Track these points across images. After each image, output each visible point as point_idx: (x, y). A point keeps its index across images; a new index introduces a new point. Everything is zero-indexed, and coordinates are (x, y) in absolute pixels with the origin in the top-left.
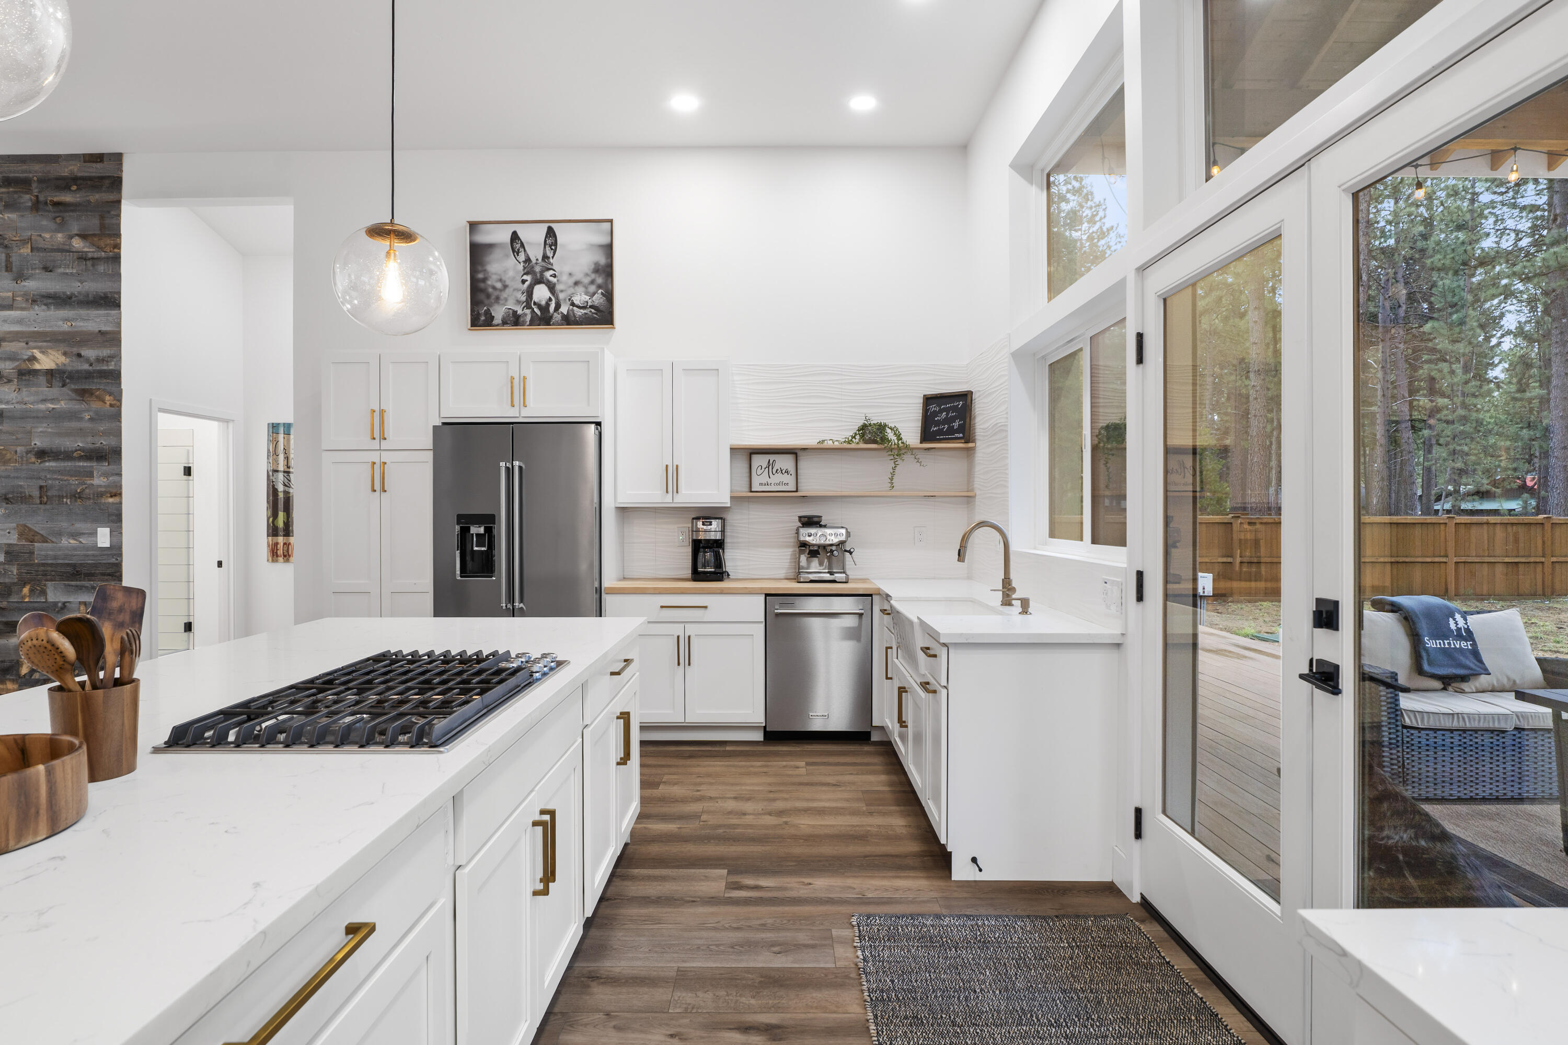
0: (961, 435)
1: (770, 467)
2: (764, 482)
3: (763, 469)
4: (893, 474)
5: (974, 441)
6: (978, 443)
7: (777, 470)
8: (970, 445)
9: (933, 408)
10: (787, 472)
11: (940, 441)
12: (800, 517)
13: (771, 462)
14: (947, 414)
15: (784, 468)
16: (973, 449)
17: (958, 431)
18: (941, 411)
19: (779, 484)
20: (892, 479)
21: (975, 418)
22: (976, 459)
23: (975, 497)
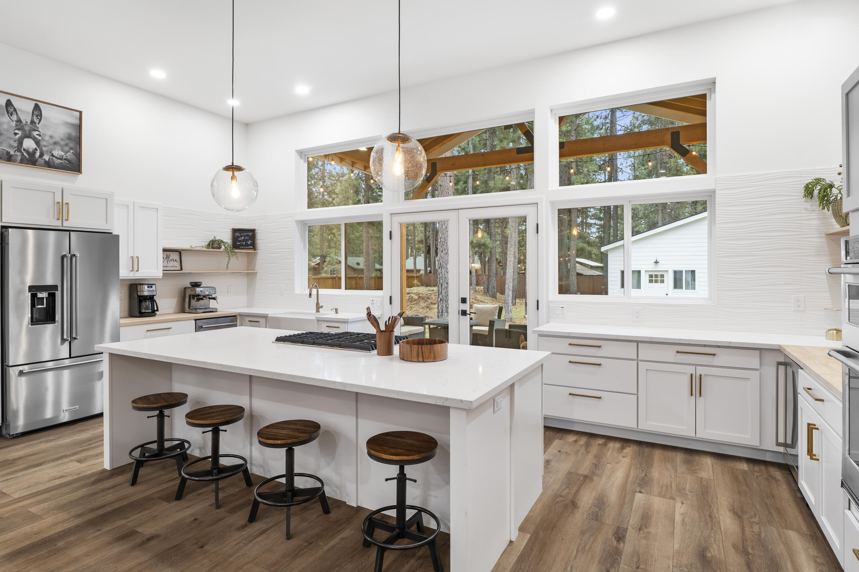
0: (252, 247)
1: (168, 258)
2: (165, 265)
3: (164, 259)
4: (228, 263)
5: (257, 250)
7: (171, 260)
8: (256, 251)
9: (237, 234)
10: (176, 261)
11: (242, 249)
12: (190, 283)
13: (168, 255)
14: (245, 238)
15: (174, 259)
16: (256, 253)
17: (250, 245)
18: (241, 236)
19: (172, 267)
20: (227, 265)
21: (257, 240)
22: (257, 257)
23: (257, 273)
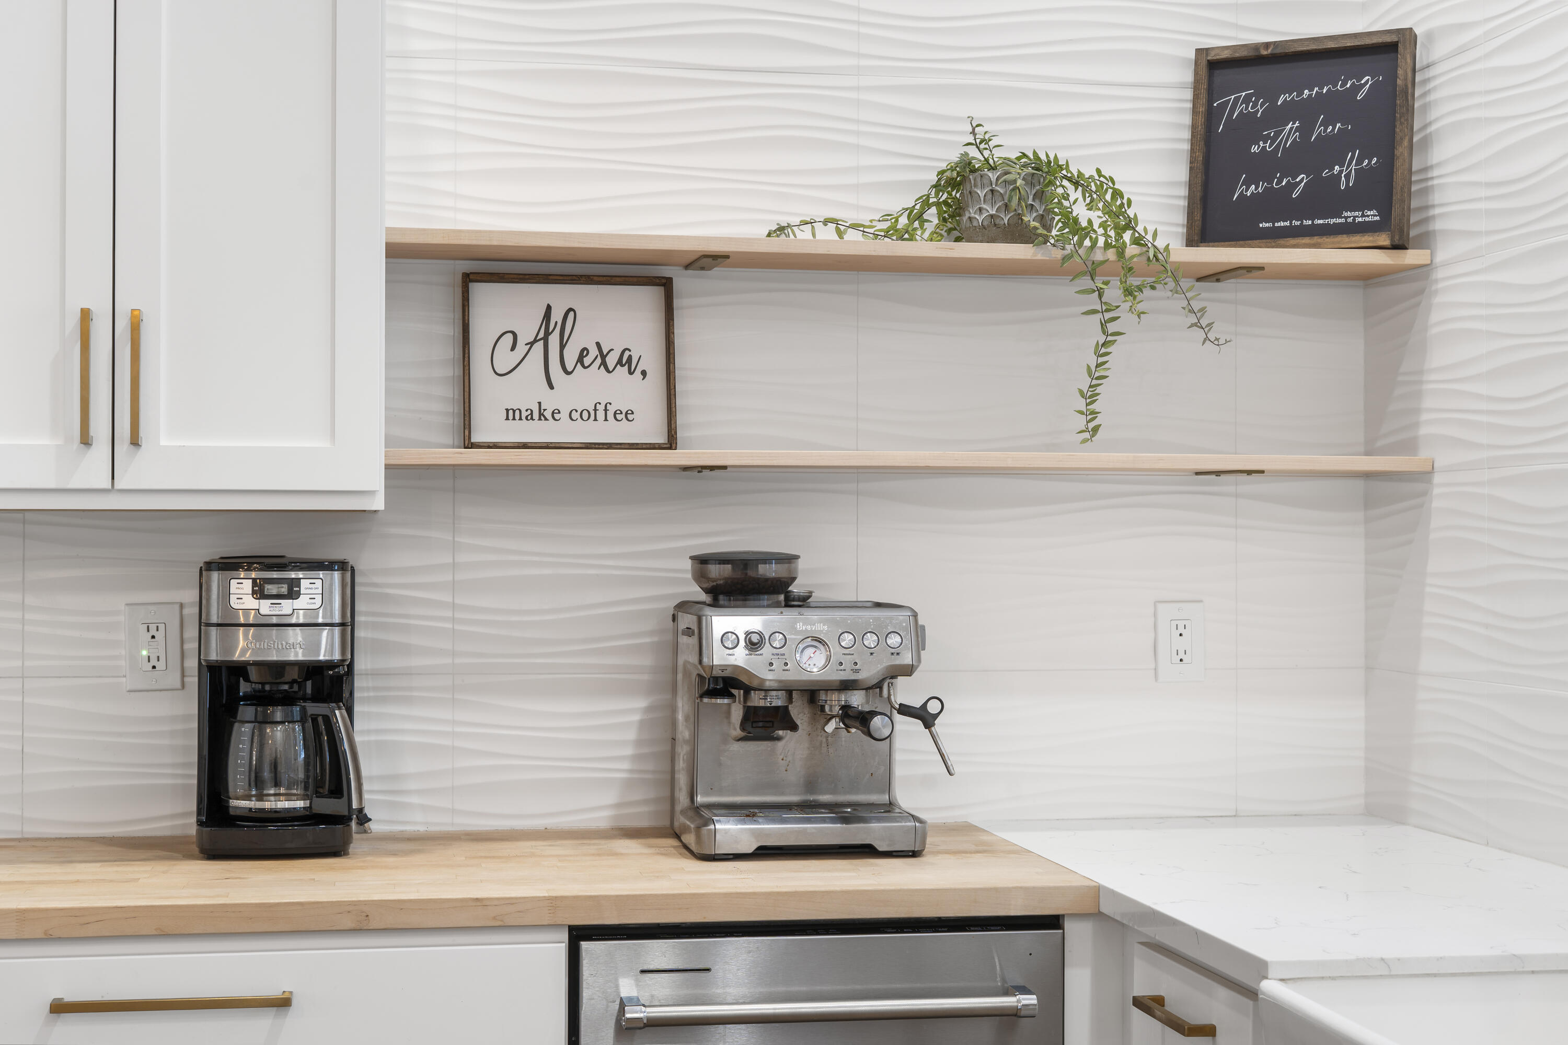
0: (1372, 216)
1: (554, 339)
2: (527, 403)
3: (521, 348)
4: (1097, 375)
5: (1425, 241)
6: (1444, 253)
7: (584, 353)
8: (1411, 257)
10: (626, 362)
11: (1275, 237)
12: (702, 561)
13: (557, 316)
14: (1306, 130)
15: (614, 344)
16: (1423, 271)
17: (1355, 200)
18: (1276, 117)
19: (589, 415)
20: (1091, 396)
22: (1435, 317)
23: (1424, 476)
